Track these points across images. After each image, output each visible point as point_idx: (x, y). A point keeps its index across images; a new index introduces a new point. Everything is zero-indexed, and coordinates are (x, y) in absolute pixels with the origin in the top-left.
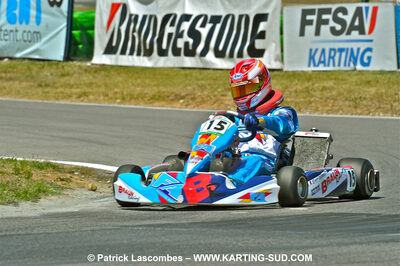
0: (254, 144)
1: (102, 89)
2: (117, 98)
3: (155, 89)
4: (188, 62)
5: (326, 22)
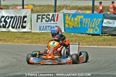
4: (4, 30)
5: (44, 18)
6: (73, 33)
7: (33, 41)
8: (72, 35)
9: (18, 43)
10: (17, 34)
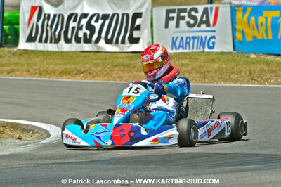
0: (160, 103)
1: (25, 67)
2: (36, 73)
3: (63, 66)
4: (87, 47)
5: (183, 18)
6: (255, 54)
8: (253, 58)
9: (120, 78)
10: (119, 58)
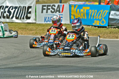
5: (49, 9)
7: (37, 32)
9: (22, 34)
10: (21, 25)
